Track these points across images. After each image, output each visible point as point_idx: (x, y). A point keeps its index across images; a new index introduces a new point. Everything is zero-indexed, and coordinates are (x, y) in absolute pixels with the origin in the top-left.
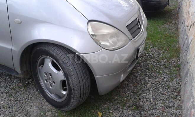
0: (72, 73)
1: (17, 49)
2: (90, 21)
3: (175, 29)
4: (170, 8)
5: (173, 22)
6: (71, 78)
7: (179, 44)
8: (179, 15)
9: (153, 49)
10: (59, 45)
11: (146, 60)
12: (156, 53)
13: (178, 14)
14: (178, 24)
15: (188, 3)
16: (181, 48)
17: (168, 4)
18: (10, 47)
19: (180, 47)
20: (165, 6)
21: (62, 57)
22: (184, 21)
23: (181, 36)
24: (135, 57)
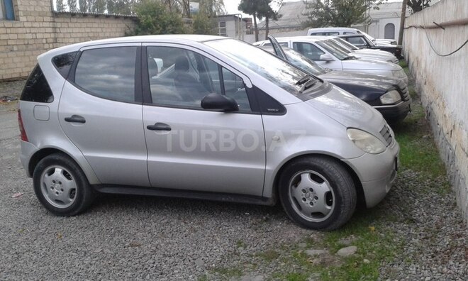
0: (341, 180)
1: (272, 168)
2: (348, 128)
3: (430, 146)
4: (412, 118)
5: (425, 136)
6: (340, 185)
7: (441, 161)
8: (432, 125)
9: (406, 171)
10: (321, 154)
11: (403, 182)
12: (414, 175)
13: (429, 125)
14: (433, 138)
15: (441, 104)
16: (446, 164)
17: (410, 111)
18: (263, 167)
19: (444, 164)
20: (405, 114)
21: (327, 166)
22: (442, 129)
23: (442, 150)
24: (394, 168)
